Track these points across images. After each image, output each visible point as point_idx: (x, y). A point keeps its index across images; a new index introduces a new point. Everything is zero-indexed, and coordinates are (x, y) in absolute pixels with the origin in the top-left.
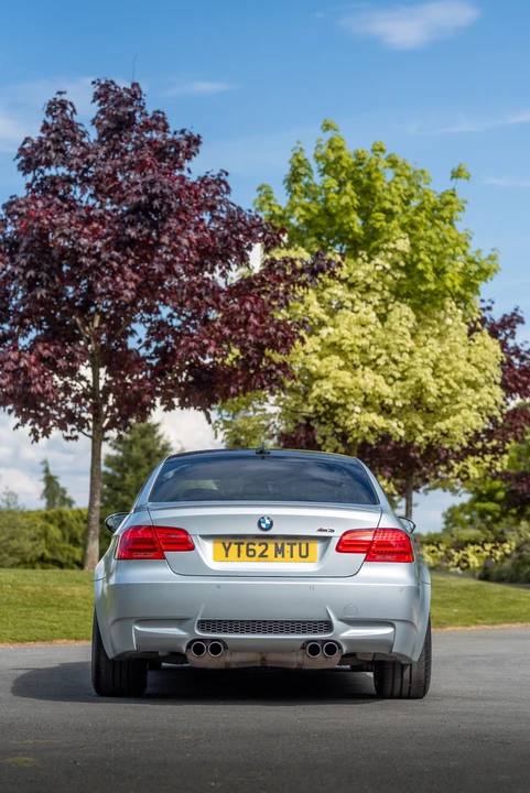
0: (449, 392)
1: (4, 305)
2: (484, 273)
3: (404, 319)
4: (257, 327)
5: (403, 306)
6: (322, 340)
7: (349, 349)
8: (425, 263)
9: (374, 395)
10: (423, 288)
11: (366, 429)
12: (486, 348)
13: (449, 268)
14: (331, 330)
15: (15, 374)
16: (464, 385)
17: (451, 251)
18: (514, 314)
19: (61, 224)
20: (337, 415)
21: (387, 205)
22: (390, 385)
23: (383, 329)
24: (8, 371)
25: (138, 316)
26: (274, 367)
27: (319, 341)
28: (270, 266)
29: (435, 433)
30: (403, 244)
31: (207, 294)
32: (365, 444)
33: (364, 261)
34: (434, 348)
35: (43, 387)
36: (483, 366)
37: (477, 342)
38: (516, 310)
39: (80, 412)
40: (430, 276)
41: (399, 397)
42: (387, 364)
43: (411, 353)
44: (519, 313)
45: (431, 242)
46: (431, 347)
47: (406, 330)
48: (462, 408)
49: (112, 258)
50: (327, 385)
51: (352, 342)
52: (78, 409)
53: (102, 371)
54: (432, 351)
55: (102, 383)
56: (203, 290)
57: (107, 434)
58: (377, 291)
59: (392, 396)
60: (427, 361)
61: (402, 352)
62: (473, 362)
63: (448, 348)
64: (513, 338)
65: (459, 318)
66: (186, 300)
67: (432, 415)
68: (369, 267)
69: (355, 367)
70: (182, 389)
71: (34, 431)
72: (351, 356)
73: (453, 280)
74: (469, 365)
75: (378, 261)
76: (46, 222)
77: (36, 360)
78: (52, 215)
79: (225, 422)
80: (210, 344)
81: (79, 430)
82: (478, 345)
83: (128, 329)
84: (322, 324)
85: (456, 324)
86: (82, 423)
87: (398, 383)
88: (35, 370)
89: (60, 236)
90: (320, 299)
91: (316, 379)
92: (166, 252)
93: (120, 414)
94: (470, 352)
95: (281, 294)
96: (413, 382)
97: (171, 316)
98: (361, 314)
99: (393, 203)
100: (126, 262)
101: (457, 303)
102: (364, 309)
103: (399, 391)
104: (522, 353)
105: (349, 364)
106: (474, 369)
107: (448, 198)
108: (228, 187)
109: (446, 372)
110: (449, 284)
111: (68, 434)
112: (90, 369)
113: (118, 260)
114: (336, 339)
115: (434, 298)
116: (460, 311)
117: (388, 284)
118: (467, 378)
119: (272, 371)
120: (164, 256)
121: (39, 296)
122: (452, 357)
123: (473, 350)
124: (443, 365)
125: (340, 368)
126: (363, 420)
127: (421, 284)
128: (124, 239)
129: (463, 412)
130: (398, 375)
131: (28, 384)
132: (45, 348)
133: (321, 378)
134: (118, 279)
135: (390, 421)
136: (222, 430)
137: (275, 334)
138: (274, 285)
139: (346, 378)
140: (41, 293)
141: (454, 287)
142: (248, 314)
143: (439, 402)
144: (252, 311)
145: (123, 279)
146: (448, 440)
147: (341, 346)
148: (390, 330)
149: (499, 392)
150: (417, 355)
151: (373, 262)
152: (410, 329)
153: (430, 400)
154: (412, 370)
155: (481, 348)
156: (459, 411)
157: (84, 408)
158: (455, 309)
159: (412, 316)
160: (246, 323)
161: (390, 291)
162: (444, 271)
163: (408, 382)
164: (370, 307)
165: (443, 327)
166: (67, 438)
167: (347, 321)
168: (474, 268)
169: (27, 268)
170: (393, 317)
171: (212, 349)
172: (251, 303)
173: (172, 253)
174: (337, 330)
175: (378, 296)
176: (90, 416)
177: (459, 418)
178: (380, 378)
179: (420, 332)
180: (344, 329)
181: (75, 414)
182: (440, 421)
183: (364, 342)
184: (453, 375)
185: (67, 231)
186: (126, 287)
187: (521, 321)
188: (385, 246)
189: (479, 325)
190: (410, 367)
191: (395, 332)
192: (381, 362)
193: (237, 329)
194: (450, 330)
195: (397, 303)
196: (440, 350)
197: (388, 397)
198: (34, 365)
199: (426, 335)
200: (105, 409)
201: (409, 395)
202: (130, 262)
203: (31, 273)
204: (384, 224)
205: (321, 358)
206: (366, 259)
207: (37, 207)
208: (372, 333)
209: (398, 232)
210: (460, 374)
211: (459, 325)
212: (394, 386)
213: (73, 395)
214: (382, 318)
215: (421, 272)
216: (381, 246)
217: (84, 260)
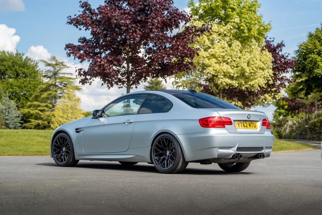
0: (253, 71)
1: (98, 42)
2: (266, 30)
3: (237, 46)
4: (181, 50)
5: (237, 41)
6: (209, 53)
7: (218, 56)
8: (244, 27)
9: (227, 72)
10: (243, 35)
11: (225, 84)
12: (267, 56)
13: (253, 28)
14: (212, 50)
15: (100, 66)
16: (259, 69)
17: (253, 22)
18: (281, 43)
19: (115, 16)
20: (214, 79)
21: (232, 6)
22: (233, 69)
23: (230, 50)
24: (97, 65)
25: (142, 46)
26: (188, 64)
27: (208, 54)
28: (187, 29)
29: (248, 86)
30: (237, 20)
31: (164, 39)
32: (224, 89)
33: (223, 26)
34: (248, 56)
35: (109, 70)
36: (265, 62)
37: (264, 54)
38: (282, 41)
39: (123, 79)
40: (246, 31)
41: (235, 73)
42: (231, 62)
43: (240, 58)
44: (283, 43)
45: (246, 19)
46: (247, 56)
47: (238, 50)
48: (258, 77)
49: (132, 27)
50: (211, 69)
51: (219, 54)
52: (122, 78)
53: (130, 65)
54: (247, 57)
55: (130, 69)
56: (163, 38)
57: (132, 87)
58: (228, 36)
59: (233, 73)
60: (245, 61)
61: (236, 58)
62: (262, 61)
63: (253, 56)
64: (281, 51)
65: (257, 46)
66: (157, 41)
67: (248, 79)
68: (225, 28)
69: (221, 63)
70: (157, 71)
71: (108, 86)
72: (219, 59)
73: (254, 32)
74: (260, 62)
75: (228, 25)
76: (110, 15)
77: (107, 61)
78: (112, 13)
79: (176, 82)
80: (165, 56)
81: (123, 85)
82: (264, 55)
83: (139, 51)
84: (210, 48)
85: (256, 48)
86: (123, 83)
87: (235, 68)
88: (106, 65)
89: (114, 20)
90: (209, 39)
91: (207, 67)
92: (150, 25)
93: (136, 80)
94: (261, 58)
95: (190, 39)
96: (240, 68)
97: (153, 46)
98: (222, 44)
99: (234, 5)
100: (137, 28)
101: (256, 40)
102: (223, 43)
103: (236, 71)
104: (285, 57)
105: (218, 61)
106: (262, 64)
107: (254, 3)
108: (173, 2)
109: (252, 65)
110: (253, 33)
111: (119, 86)
112: (126, 64)
113: (134, 28)
114: (214, 53)
115: (248, 38)
116: (257, 43)
117: (232, 34)
118: (260, 67)
119: (187, 65)
120: (149, 26)
121: (108, 40)
122: (254, 59)
123: (262, 57)
124: (251, 62)
125: (216, 63)
126: (223, 81)
127: (243, 34)
128: (136, 20)
129: (258, 78)
130: (235, 66)
131: (104, 69)
132: (110, 57)
133: (209, 66)
134: (134, 34)
135: (232, 81)
136: (175, 85)
137: (187, 53)
138: (188, 35)
139: (217, 67)
140: (108, 39)
141: (255, 35)
142: (178, 46)
143: (250, 74)
144: (180, 45)
145: (136, 34)
146: (253, 88)
147: (215, 55)
148: (232, 50)
149: (271, 72)
150: (242, 59)
151: (227, 26)
152: (239, 50)
153: (247, 74)
154: (240, 64)
155: (265, 56)
156: (256, 78)
157: (124, 78)
158: (255, 42)
159: (240, 45)
160: (178, 49)
161: (233, 36)
162: (251, 29)
163: (238, 68)
164: (226, 42)
165: (251, 49)
166: (119, 88)
167: (218, 47)
168: (262, 28)
169: (103, 30)
170: (233, 45)
171: (166, 58)
172: (179, 42)
173: (152, 25)
174: (214, 50)
175: (229, 38)
176: (126, 80)
177: (257, 81)
178: (229, 66)
179: (243, 50)
180: (217, 50)
181: (121, 79)
182: (251, 81)
183: (223, 54)
184: (255, 65)
185: (117, 18)
186: (137, 37)
187: (284, 45)
188: (231, 21)
189: (264, 48)
190: (239, 63)
191: (234, 50)
192: (229, 61)
193: (175, 51)
194: (254, 50)
195: (235, 40)
196: (250, 57)
197: (232, 73)
198: (106, 63)
199: (245, 52)
200: (131, 78)
201: (239, 72)
202: (139, 28)
203: (105, 32)
204: (231, 13)
205: (209, 60)
206: (224, 25)
207: (107, 9)
208: (226, 51)
209: (236, 16)
210: (257, 65)
211: (257, 48)
212: (234, 69)
213: (120, 73)
214: (230, 46)
215: (243, 30)
216: (229, 20)
217: (123, 28)
